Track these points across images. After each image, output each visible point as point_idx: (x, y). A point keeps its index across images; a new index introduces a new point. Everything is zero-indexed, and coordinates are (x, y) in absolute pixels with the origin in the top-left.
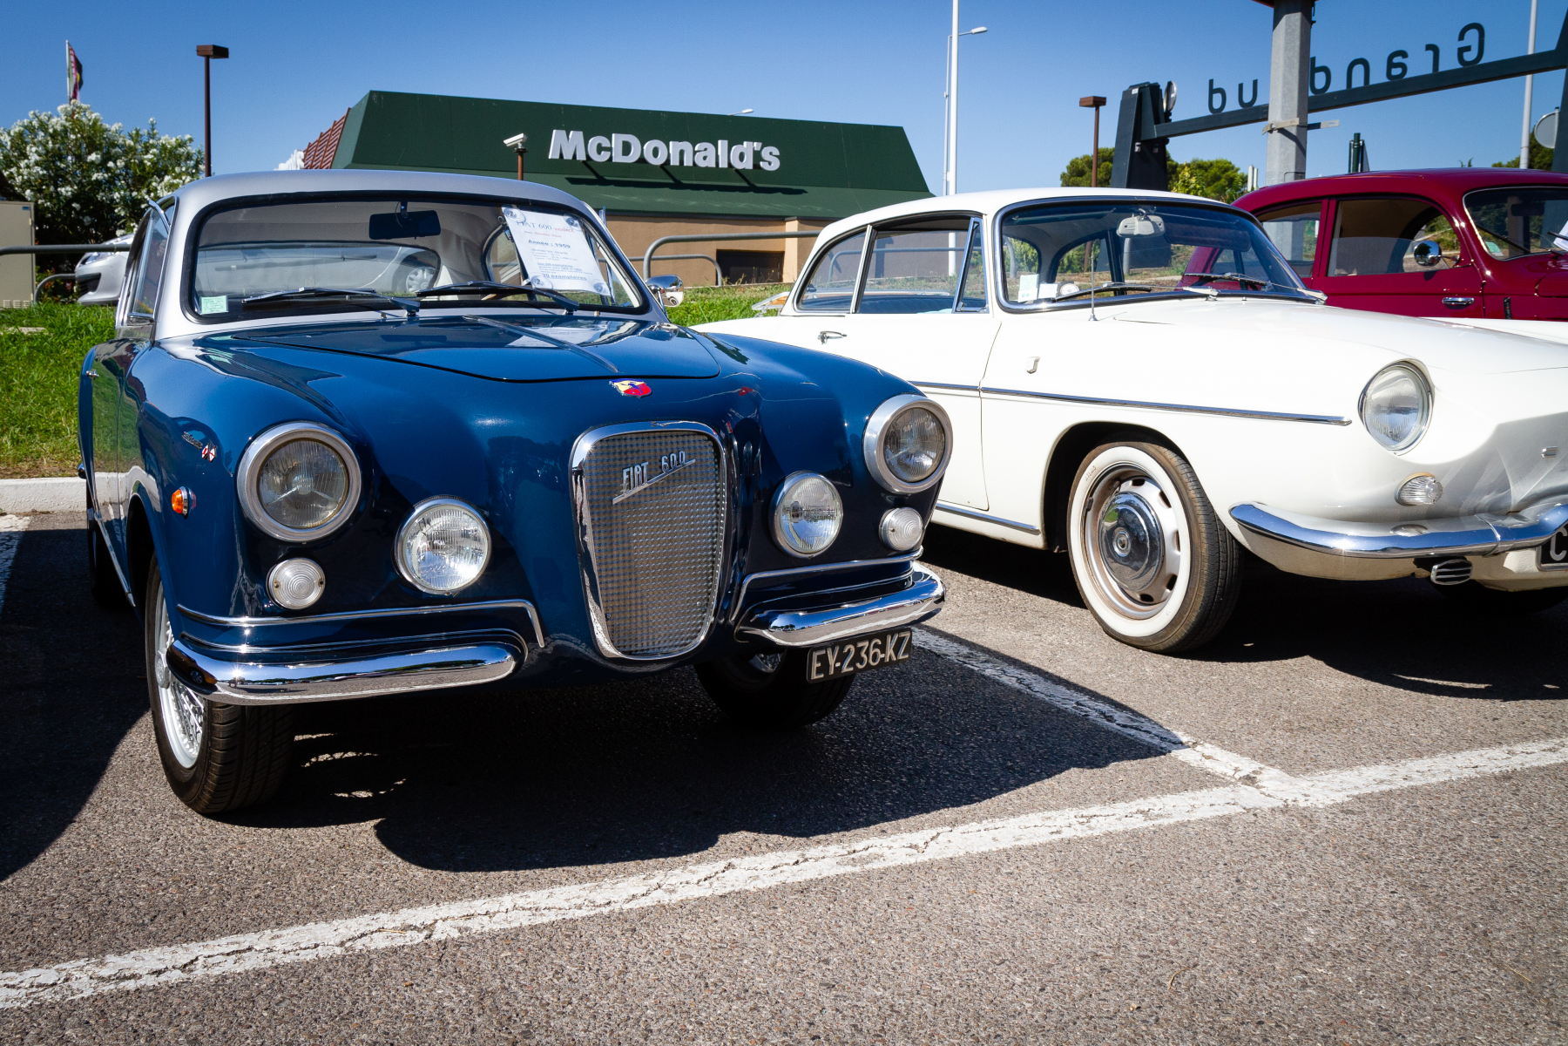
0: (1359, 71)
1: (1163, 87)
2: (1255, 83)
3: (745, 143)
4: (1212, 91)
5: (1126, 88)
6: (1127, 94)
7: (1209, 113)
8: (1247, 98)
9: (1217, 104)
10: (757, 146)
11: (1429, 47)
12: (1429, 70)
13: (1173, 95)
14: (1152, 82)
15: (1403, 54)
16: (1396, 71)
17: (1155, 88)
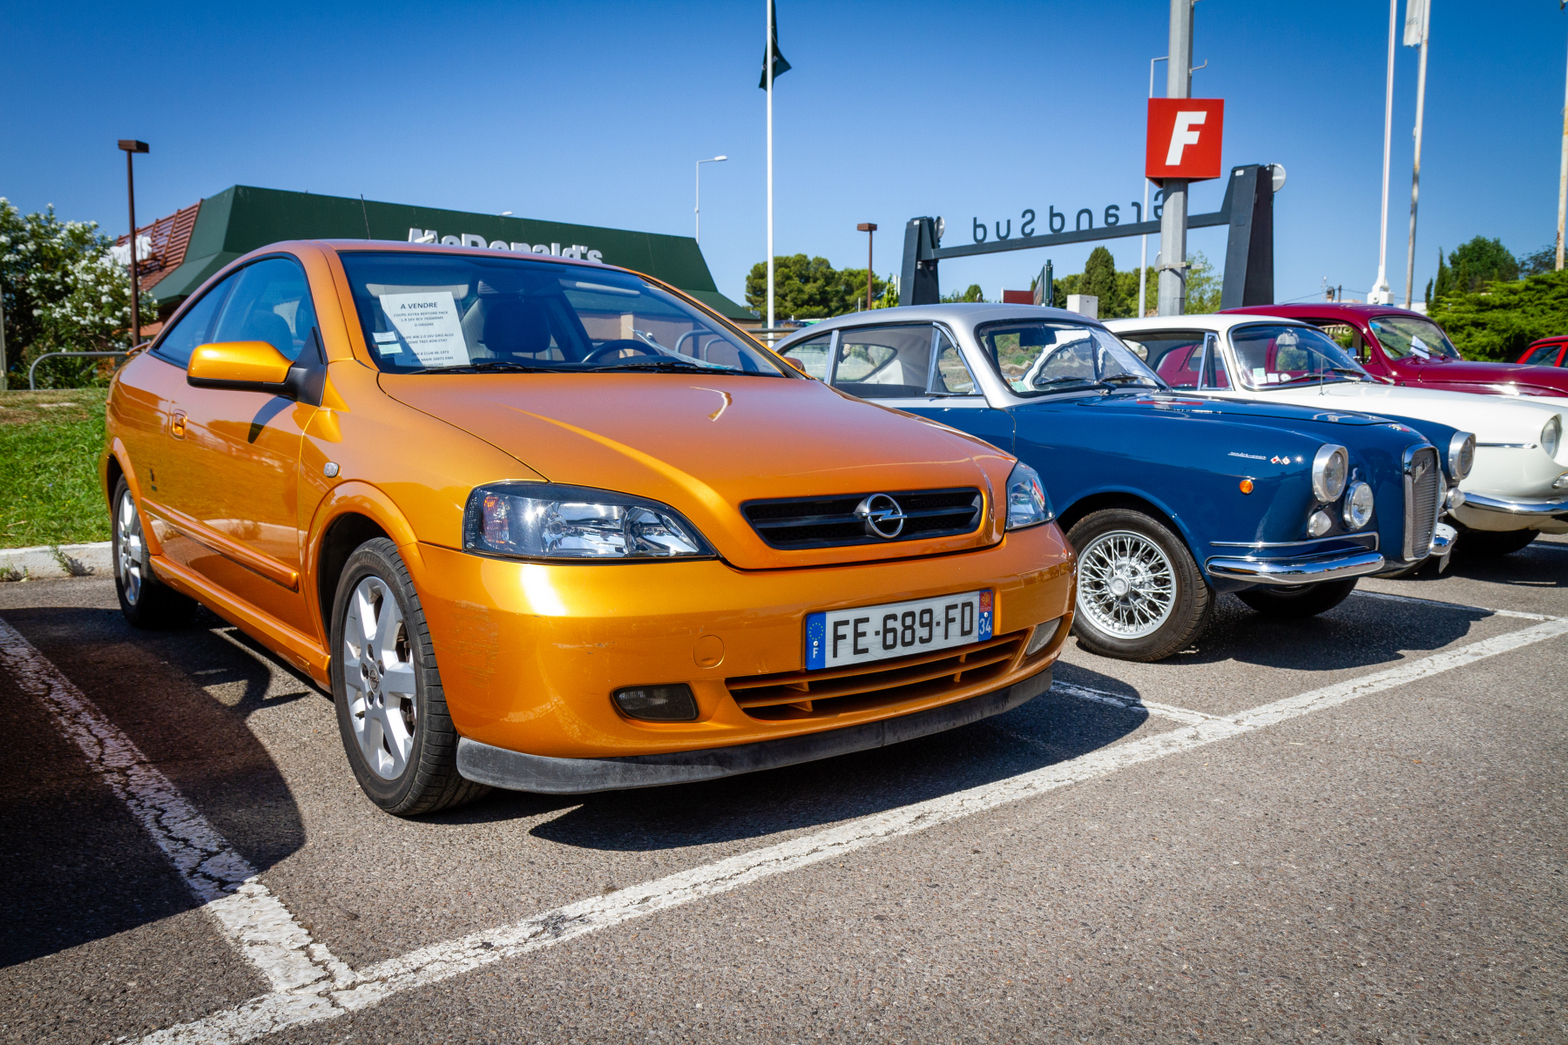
0: (1085, 217)
1: (935, 219)
2: (1009, 222)
3: (574, 247)
4: (976, 226)
5: (909, 220)
6: (910, 224)
7: (974, 242)
8: (1003, 233)
9: (980, 235)
10: (583, 249)
11: (1134, 204)
12: (1134, 221)
13: (941, 227)
14: (928, 216)
15: (1116, 208)
16: (1112, 220)
17: (930, 221)
